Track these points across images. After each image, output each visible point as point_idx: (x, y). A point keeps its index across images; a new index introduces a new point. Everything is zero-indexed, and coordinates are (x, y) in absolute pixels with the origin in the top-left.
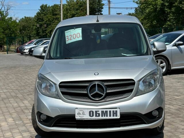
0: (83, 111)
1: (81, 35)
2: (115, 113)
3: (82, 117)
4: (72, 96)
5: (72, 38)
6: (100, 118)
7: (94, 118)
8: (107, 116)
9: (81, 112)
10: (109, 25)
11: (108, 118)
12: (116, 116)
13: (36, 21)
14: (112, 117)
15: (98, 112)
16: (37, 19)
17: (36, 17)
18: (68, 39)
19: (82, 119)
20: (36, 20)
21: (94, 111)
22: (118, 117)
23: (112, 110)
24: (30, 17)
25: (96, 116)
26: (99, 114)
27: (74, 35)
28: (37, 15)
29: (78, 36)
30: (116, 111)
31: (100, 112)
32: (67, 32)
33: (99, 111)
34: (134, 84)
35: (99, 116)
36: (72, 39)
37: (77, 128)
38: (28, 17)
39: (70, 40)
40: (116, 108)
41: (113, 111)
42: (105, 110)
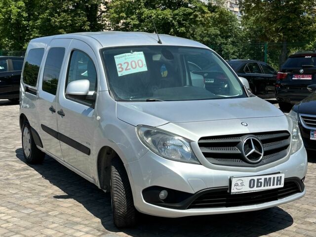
0: (242, 181)
1: (144, 62)
2: (279, 180)
3: (240, 189)
4: (218, 159)
5: (130, 67)
6: (263, 188)
7: (255, 189)
8: (270, 185)
9: (239, 182)
10: (179, 49)
11: (272, 187)
12: (280, 184)
14: (275, 187)
15: (260, 181)
18: (122, 69)
19: (239, 192)
21: (256, 178)
22: (282, 185)
23: (276, 176)
25: (257, 186)
26: (261, 183)
27: (133, 63)
29: (141, 65)
30: (281, 177)
31: (262, 181)
32: (119, 58)
33: (261, 179)
35: (261, 186)
36: (130, 69)
37: (227, 207)
39: (126, 70)
40: (279, 173)
41: (277, 178)
42: (268, 177)
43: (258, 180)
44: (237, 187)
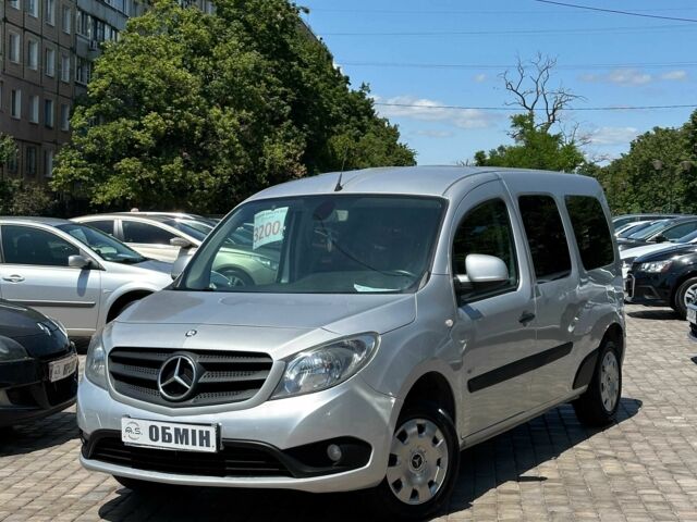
0: (137, 425)
2: (205, 438)
3: (135, 439)
6: (173, 446)
7: (160, 444)
8: (187, 443)
9: (133, 427)
11: (190, 447)
12: (208, 445)
13: (687, 146)
14: (198, 448)
15: (167, 431)
16: (691, 135)
17: (689, 128)
20: (688, 142)
21: (159, 425)
22: (212, 449)
23: (198, 428)
24: (673, 130)
25: (164, 440)
26: (170, 435)
28: (694, 122)
30: (208, 433)
31: (172, 432)
33: (169, 428)
34: (268, 366)
35: (170, 441)
37: (132, 467)
38: (667, 131)
40: (209, 425)
41: (201, 432)
42: (182, 427)
43: (164, 429)
44: (131, 435)
